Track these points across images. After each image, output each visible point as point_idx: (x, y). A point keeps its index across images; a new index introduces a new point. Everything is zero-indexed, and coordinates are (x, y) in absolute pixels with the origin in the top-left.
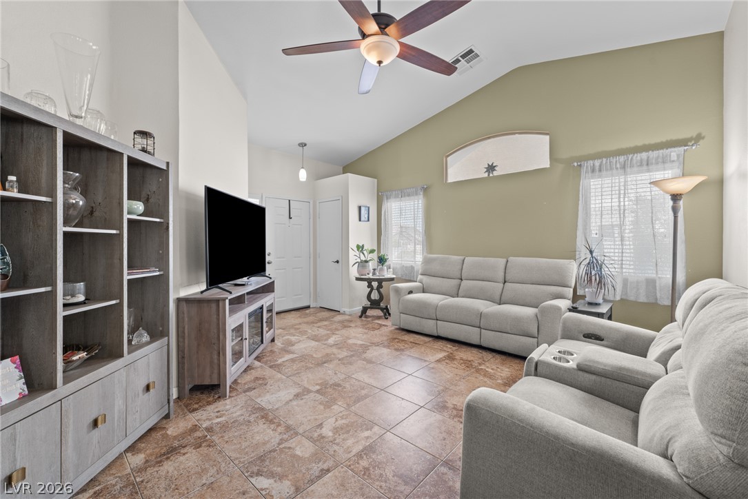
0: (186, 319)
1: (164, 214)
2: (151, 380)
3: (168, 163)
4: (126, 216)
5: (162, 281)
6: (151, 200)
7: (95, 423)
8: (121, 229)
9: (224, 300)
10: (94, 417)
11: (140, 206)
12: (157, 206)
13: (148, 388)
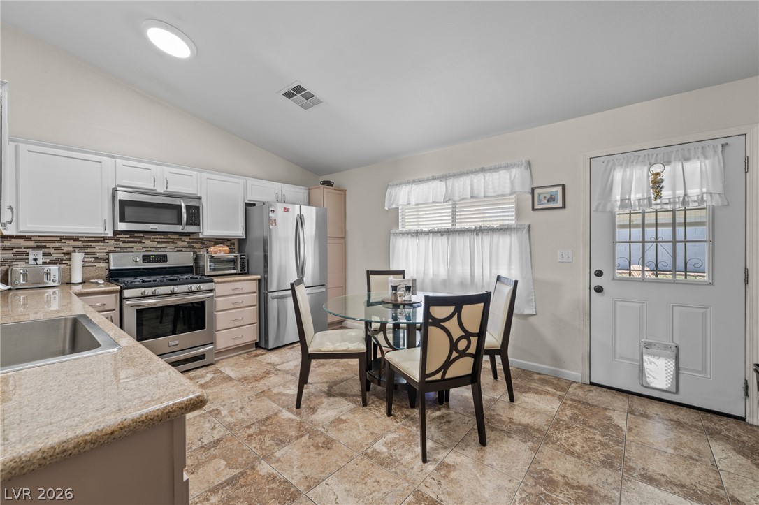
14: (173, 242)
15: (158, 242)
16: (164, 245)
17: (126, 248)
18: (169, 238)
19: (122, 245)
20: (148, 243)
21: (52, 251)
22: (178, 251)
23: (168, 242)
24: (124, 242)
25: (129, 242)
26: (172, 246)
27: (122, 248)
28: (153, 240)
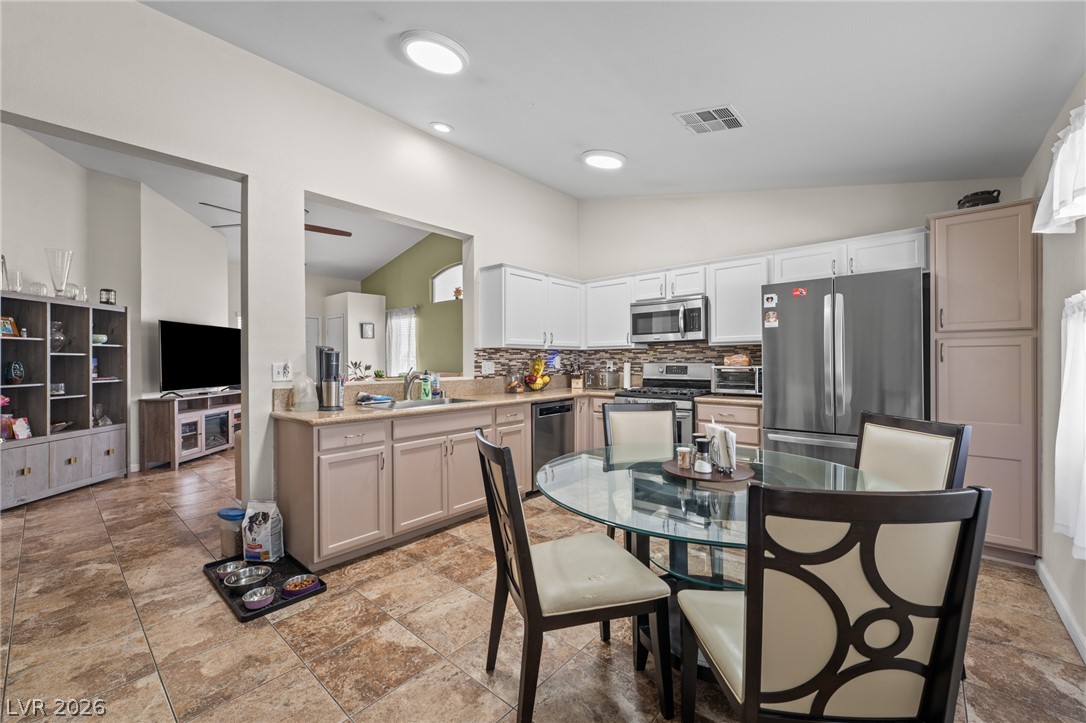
0: (146, 415)
1: (124, 341)
2: (111, 448)
3: (126, 308)
4: (91, 345)
5: (122, 386)
6: (115, 332)
7: (69, 461)
8: (88, 353)
9: (174, 401)
10: (68, 458)
11: (104, 338)
12: (118, 336)
13: (108, 453)
14: (702, 352)
15: (688, 352)
16: (693, 356)
17: (661, 359)
18: (698, 347)
19: (659, 356)
20: (678, 352)
21: (617, 361)
22: (707, 362)
23: (697, 352)
24: (660, 353)
25: (692, 352)
26: (701, 356)
27: (659, 359)
28: (683, 351)
